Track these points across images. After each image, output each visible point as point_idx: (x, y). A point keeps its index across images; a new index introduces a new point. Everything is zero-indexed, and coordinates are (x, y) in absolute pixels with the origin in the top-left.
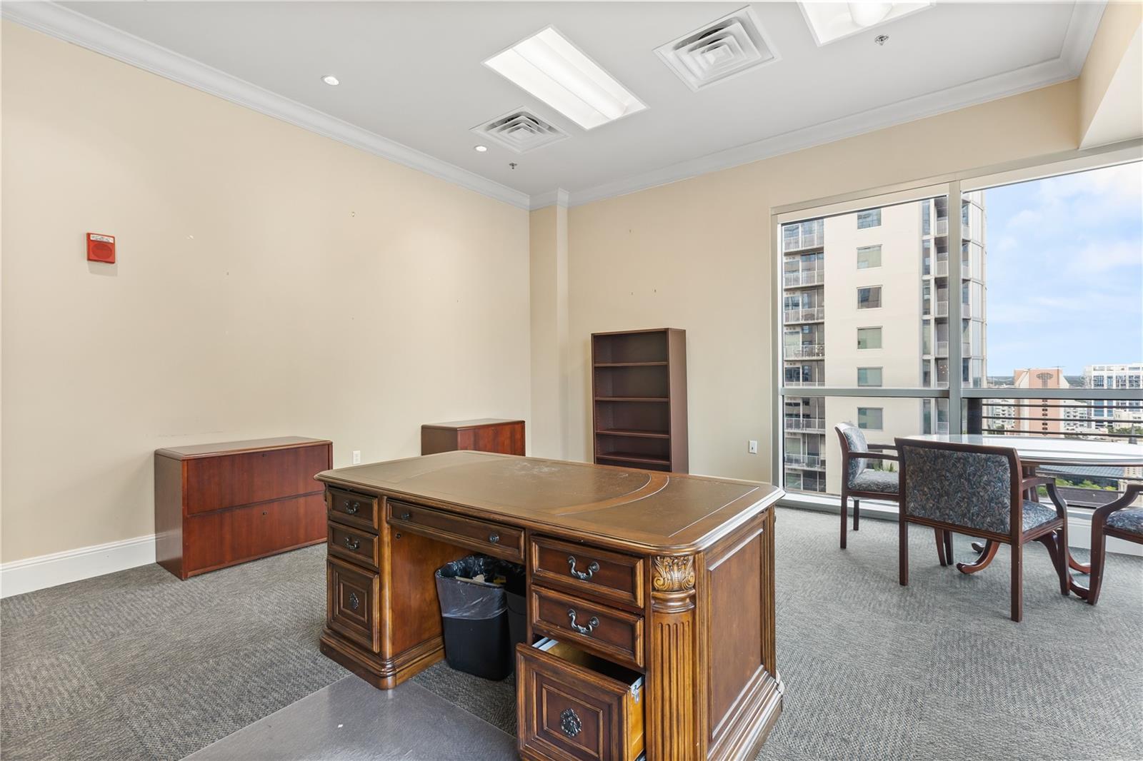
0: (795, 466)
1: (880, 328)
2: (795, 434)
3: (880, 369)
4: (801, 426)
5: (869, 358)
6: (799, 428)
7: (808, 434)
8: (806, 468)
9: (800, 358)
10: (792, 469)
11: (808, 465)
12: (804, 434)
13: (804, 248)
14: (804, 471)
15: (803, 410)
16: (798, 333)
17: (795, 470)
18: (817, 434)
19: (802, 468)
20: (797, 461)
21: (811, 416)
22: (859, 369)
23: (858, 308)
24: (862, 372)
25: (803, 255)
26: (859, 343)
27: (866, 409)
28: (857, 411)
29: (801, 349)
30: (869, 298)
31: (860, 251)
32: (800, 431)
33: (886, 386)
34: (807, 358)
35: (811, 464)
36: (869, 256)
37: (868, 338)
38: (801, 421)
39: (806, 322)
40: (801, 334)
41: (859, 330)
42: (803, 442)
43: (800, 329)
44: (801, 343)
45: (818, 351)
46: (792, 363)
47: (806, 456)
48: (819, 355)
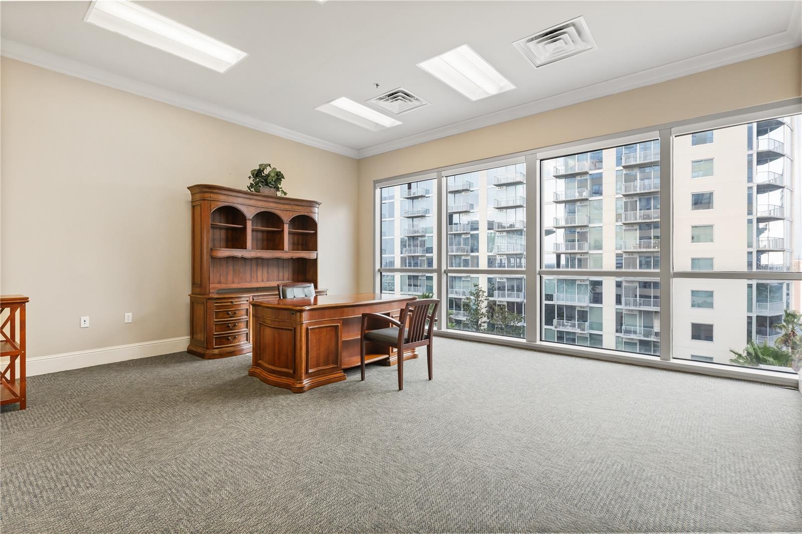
0: (632, 336)
1: (712, 226)
2: (632, 310)
3: (712, 259)
4: (638, 304)
5: (701, 250)
6: (636, 305)
7: (643, 311)
8: (643, 338)
9: (639, 250)
10: (629, 339)
11: (644, 336)
12: (640, 311)
13: (642, 162)
14: (641, 341)
16: (635, 230)
17: (632, 339)
18: (653, 311)
19: (639, 338)
20: (635, 332)
22: (692, 259)
23: (692, 210)
24: (695, 261)
25: (640, 168)
26: (693, 238)
27: (699, 291)
28: (690, 293)
29: (638, 243)
30: (701, 201)
31: (695, 164)
32: (637, 308)
33: (717, 268)
34: (644, 250)
35: (647, 334)
36: (703, 166)
37: (701, 233)
38: (638, 301)
39: (642, 221)
40: (638, 231)
41: (692, 227)
42: (639, 317)
43: (637, 227)
44: (638, 238)
45: (655, 245)
46: (628, 254)
47: (642, 328)
48: (657, 247)
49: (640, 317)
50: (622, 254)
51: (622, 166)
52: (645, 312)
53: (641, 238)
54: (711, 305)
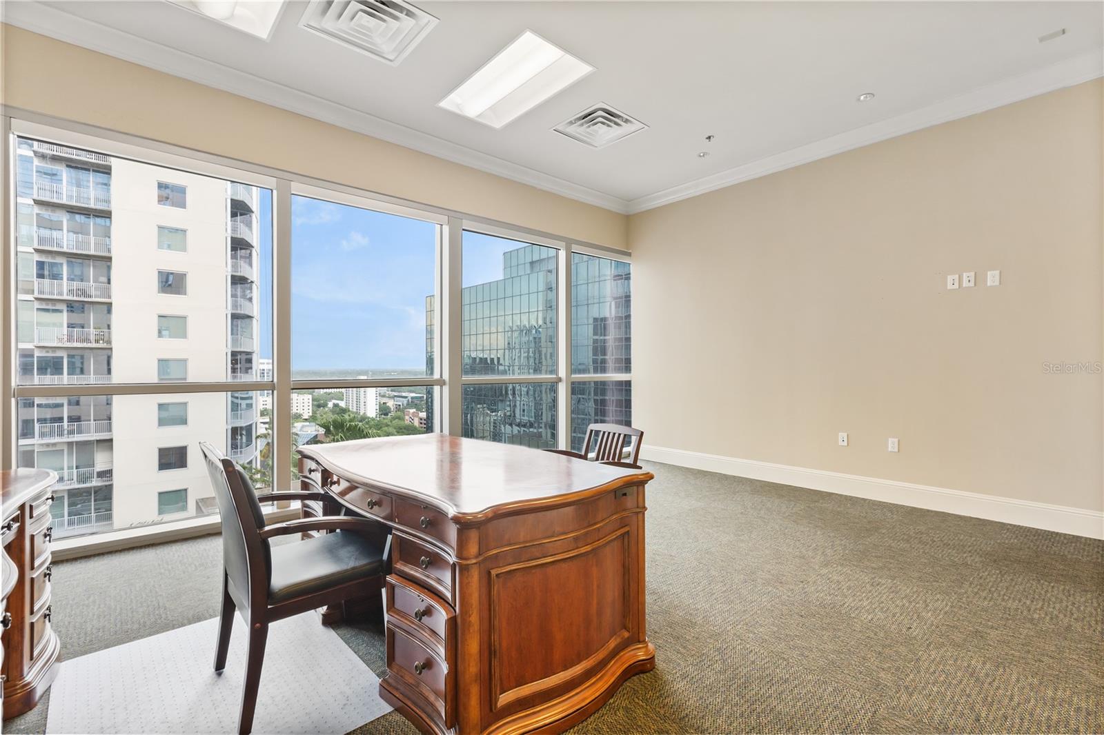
1: (185, 317)
2: (54, 444)
3: (185, 361)
4: (66, 432)
5: (172, 348)
6: (62, 435)
7: (77, 442)
8: (75, 486)
9: (67, 345)
11: (79, 481)
12: (70, 444)
13: (72, 203)
14: (72, 491)
15: (68, 412)
16: (60, 311)
18: (94, 441)
19: (69, 487)
20: (61, 479)
21: (82, 419)
22: (160, 361)
23: (159, 293)
24: (163, 363)
25: (68, 212)
26: (160, 331)
27: (168, 404)
28: (156, 408)
29: (66, 333)
30: (172, 283)
31: (161, 230)
32: (65, 439)
33: (192, 378)
34: (77, 345)
35: (83, 479)
37: (171, 326)
38: (66, 427)
39: (75, 298)
40: (65, 313)
41: (159, 316)
42: (68, 454)
43: (64, 307)
44: (65, 325)
45: (98, 337)
46: (44, 350)
47: (75, 471)
48: (101, 342)
49: (70, 453)
50: (33, 349)
51: (34, 200)
52: (77, 443)
53: (70, 326)
54: (184, 421)
